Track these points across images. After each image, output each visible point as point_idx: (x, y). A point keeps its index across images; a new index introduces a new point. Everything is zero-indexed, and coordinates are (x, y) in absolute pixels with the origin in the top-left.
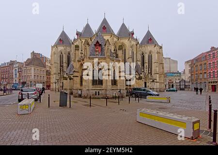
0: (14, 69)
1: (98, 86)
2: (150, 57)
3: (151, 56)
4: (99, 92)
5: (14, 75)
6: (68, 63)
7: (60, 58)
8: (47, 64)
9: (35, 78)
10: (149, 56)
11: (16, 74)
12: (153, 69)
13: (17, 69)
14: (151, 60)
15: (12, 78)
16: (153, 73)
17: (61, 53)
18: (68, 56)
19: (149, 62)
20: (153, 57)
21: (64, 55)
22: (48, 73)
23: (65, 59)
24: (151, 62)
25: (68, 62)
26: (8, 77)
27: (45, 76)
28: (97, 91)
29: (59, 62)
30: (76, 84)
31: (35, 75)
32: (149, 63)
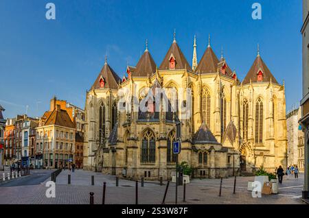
0: (23, 131)
1: (149, 163)
2: (259, 108)
3: (262, 105)
4: (149, 172)
5: (23, 141)
6: (113, 122)
7: (101, 113)
8: (77, 121)
9: (57, 147)
10: (257, 106)
11: (26, 140)
12: (265, 131)
13: (28, 130)
14: (262, 113)
15: (20, 147)
16: (264, 138)
17: (102, 104)
18: (113, 108)
19: (257, 116)
20: (264, 107)
21: (107, 107)
22: (79, 138)
23: (107, 115)
24: (262, 116)
25: (113, 119)
26: (13, 144)
27: (74, 143)
28: (147, 171)
29: (98, 120)
30: (120, 160)
31: (57, 142)
32: (257, 120)
